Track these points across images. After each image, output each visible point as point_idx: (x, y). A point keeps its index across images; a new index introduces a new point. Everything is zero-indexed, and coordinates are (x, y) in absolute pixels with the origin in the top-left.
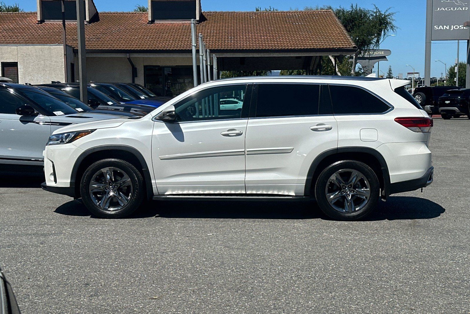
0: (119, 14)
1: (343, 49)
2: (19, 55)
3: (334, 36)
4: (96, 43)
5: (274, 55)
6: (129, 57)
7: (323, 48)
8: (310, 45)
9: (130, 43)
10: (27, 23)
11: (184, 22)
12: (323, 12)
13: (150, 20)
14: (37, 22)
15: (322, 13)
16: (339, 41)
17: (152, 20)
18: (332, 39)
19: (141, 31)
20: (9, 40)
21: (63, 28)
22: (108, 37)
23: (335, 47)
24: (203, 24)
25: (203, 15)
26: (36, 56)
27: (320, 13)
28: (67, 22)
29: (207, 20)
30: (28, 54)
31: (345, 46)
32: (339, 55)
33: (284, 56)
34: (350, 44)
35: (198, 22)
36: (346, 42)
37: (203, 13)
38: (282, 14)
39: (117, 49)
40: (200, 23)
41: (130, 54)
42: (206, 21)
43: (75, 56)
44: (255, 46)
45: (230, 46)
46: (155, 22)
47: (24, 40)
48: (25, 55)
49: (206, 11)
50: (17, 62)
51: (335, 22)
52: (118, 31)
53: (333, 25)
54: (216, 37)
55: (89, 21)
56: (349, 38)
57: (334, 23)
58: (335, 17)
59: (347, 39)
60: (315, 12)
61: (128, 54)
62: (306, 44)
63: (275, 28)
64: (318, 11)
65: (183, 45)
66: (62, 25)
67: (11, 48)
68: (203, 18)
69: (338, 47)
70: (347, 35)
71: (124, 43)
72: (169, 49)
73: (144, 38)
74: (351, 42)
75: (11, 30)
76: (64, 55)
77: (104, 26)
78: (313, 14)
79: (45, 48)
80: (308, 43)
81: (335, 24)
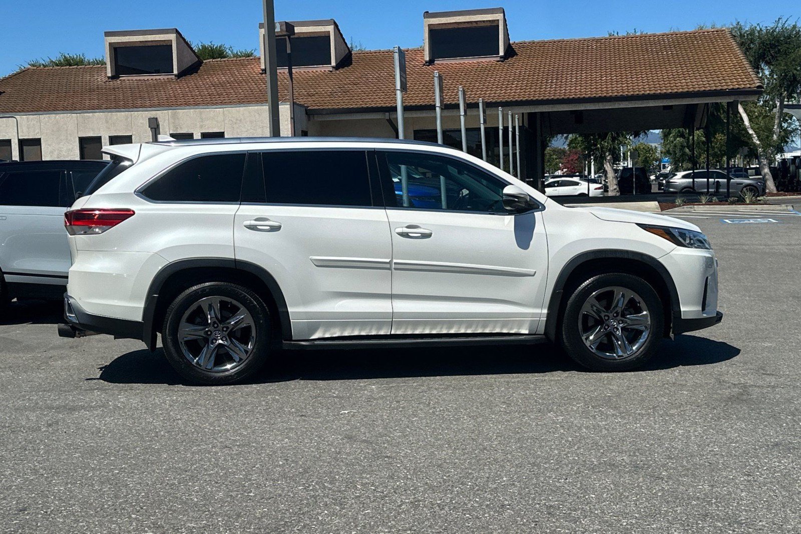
0: (383, 53)
1: (738, 90)
2: (226, 121)
3: (726, 70)
4: (341, 98)
5: (620, 105)
6: (388, 118)
7: (704, 90)
8: (682, 86)
9: (392, 96)
10: (246, 74)
11: (480, 60)
12: (711, 33)
13: (427, 59)
14: (261, 72)
15: (709, 33)
16: (733, 77)
17: (430, 60)
18: (721, 75)
19: (411, 77)
20: (216, 100)
21: (289, 79)
22: (360, 89)
23: (725, 87)
24: (510, 62)
25: (512, 47)
26: (250, 121)
27: (706, 33)
28: (295, 70)
29: (517, 55)
30: (239, 119)
31: (743, 86)
32: (732, 101)
33: (637, 106)
34: (752, 82)
35: (502, 59)
36: (745, 79)
37: (512, 44)
38: (641, 38)
39: (370, 106)
40: (506, 61)
41: (391, 113)
42: (515, 57)
43: (309, 120)
44: (589, 92)
45: (548, 94)
46: (436, 62)
47: (238, 99)
48: (235, 121)
49: (516, 42)
50: (224, 132)
51: (731, 47)
52: (376, 79)
53: (726, 53)
54: (527, 81)
55: (336, 65)
56: (750, 73)
57: (728, 48)
58: (730, 39)
59: (747, 73)
60: (697, 34)
61: (387, 114)
62: (676, 86)
63: (626, 63)
64: (703, 31)
65: (473, 96)
66: (288, 74)
67: (214, 111)
68: (510, 52)
69: (729, 88)
70: (747, 68)
71: (382, 97)
72: (450, 103)
73: (415, 88)
74: (754, 79)
75: (222, 85)
76: (291, 118)
77: (357, 73)
78: (695, 37)
79: (263, 109)
80: (680, 84)
81: (729, 51)
